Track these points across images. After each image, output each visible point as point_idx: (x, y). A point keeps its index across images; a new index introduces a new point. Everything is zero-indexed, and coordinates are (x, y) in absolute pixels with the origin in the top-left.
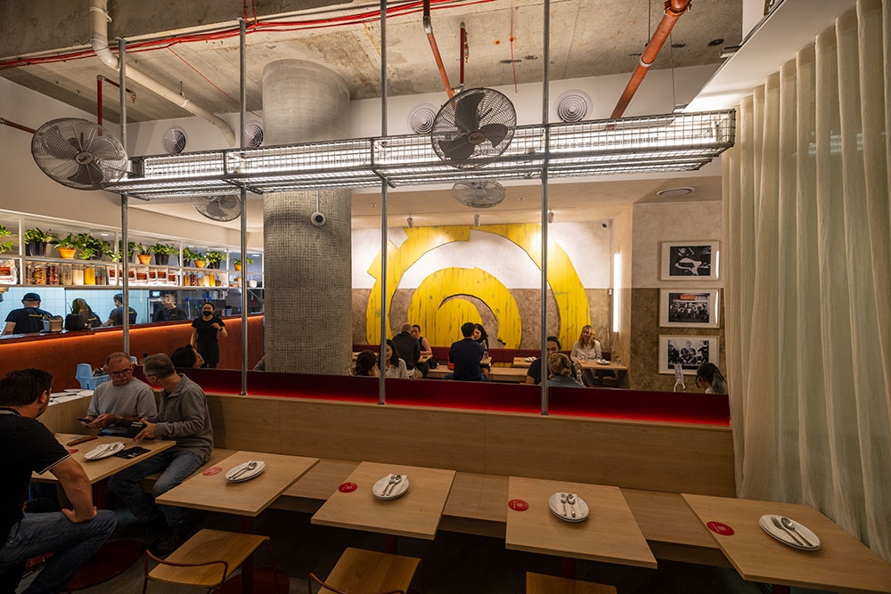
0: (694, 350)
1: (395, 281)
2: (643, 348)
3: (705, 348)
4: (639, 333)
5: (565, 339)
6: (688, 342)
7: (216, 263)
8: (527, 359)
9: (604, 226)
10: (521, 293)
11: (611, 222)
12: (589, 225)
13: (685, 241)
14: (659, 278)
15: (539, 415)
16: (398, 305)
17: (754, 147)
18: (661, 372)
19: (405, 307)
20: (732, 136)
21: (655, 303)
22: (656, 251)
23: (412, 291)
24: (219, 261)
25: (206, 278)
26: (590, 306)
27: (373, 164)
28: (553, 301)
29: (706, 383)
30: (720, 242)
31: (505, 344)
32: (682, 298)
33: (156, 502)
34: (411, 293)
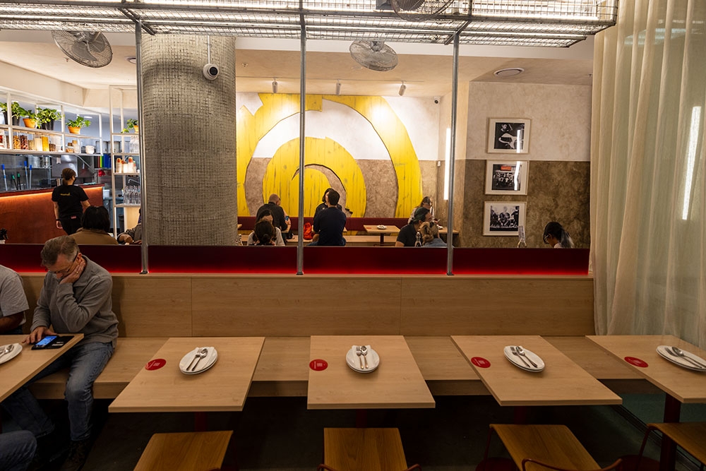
0: (509, 215)
1: (250, 150)
2: (472, 213)
3: (516, 212)
4: (470, 201)
5: (402, 207)
6: (505, 208)
7: (49, 123)
8: (378, 226)
9: (436, 102)
10: (366, 164)
11: (442, 98)
12: (423, 100)
13: (504, 118)
14: (486, 151)
15: (446, 276)
16: (253, 175)
17: (635, 27)
18: (485, 234)
19: (260, 177)
20: (615, 15)
21: (483, 174)
22: (485, 127)
23: (267, 160)
24: (52, 121)
25: (38, 141)
26: (423, 177)
27: (301, 9)
28: (393, 172)
29: (555, 240)
30: (531, 120)
31: (351, 213)
32: (502, 168)
33: (109, 411)
34: (265, 163)
